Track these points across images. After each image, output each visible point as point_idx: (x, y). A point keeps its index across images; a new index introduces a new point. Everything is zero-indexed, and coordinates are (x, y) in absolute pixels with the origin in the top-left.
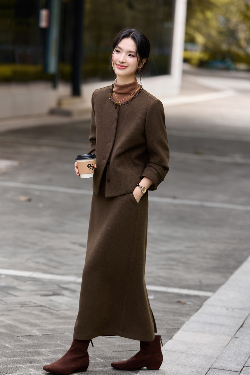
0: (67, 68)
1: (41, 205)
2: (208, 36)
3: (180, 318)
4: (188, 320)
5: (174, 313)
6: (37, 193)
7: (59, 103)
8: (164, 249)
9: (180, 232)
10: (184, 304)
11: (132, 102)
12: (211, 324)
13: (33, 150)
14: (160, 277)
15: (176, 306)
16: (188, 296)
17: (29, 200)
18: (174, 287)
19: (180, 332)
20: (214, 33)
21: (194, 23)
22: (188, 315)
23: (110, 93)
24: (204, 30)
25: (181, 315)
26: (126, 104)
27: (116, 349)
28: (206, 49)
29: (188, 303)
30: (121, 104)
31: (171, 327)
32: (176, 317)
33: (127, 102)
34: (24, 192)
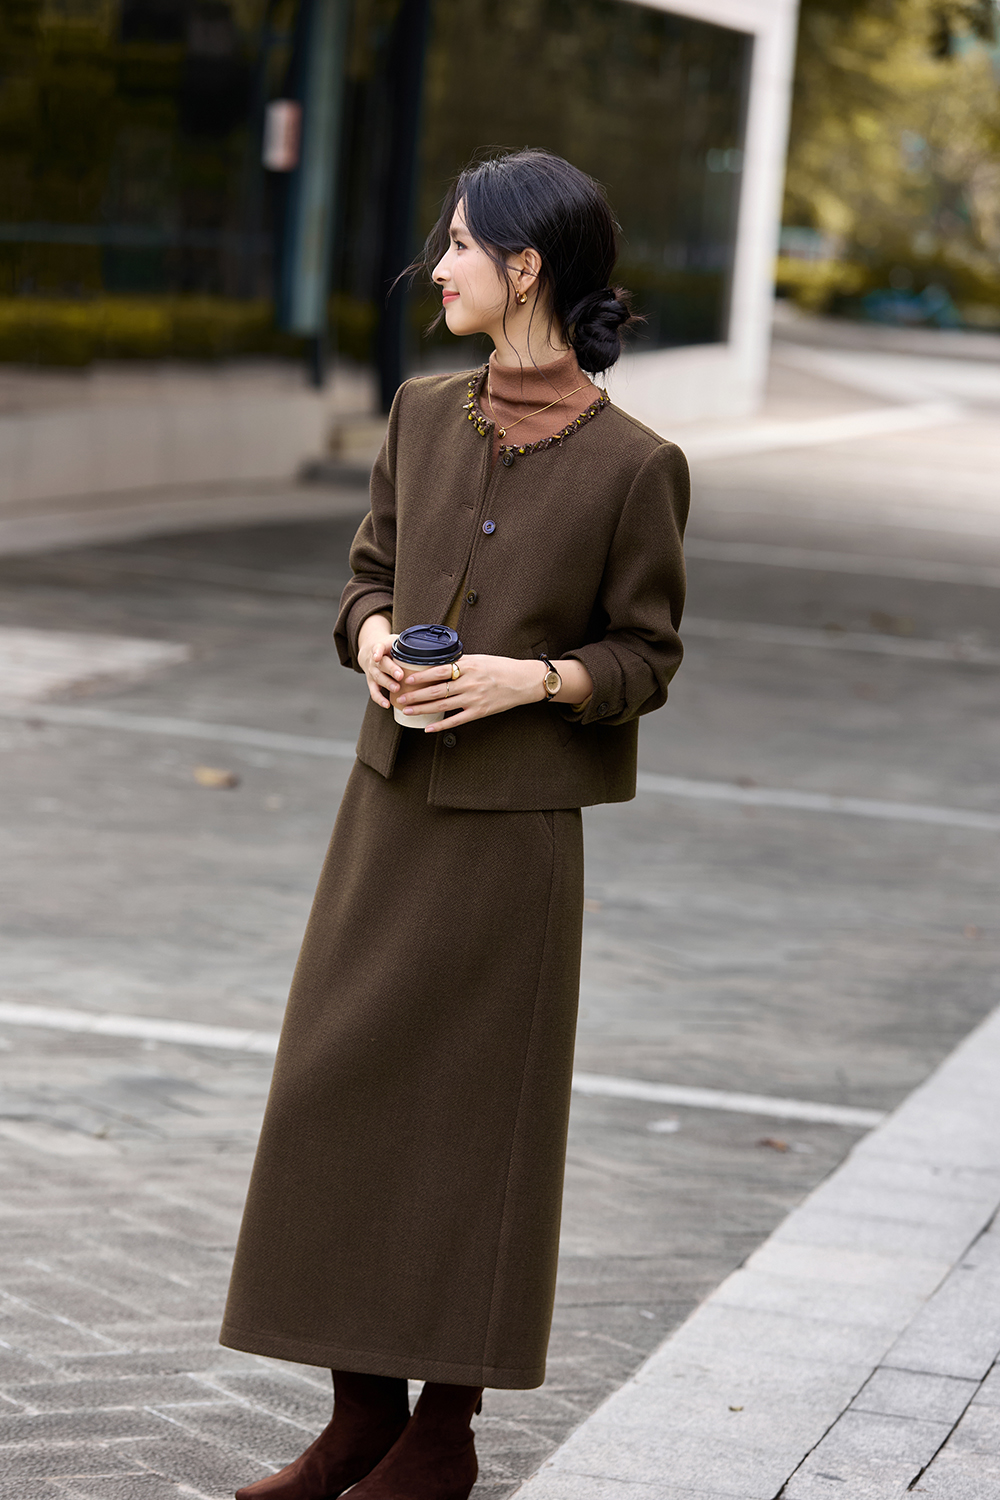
0: (360, 315)
1: (274, 801)
2: (864, 205)
3: (773, 1199)
4: (798, 1206)
5: (751, 1181)
6: (261, 760)
7: (336, 442)
8: (710, 959)
10: (783, 1149)
12: (880, 1220)
13: (247, 607)
15: (757, 1158)
16: (797, 1125)
17: (232, 783)
18: (749, 1090)
19: (770, 1245)
20: (885, 192)
21: (814, 155)
22: (800, 1188)
24: (850, 180)
25: (776, 1186)
26: (549, 447)
28: (854, 250)
29: (801, 1147)
30: (526, 449)
31: (741, 1229)
32: (757, 1196)
33: (553, 439)
34: (213, 754)
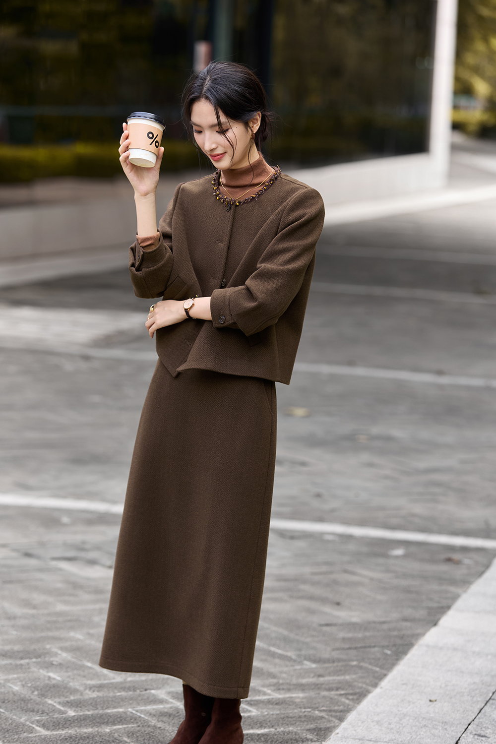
3: (452, 589)
4: (465, 592)
5: (441, 579)
8: (423, 464)
9: (448, 435)
10: (457, 563)
11: (262, 197)
14: (414, 515)
15: (444, 568)
16: (464, 549)
18: (440, 532)
19: (451, 613)
23: (214, 184)
26: (250, 202)
27: (338, 645)
28: (492, 105)
29: (466, 561)
30: (239, 202)
31: (436, 605)
32: (444, 587)
33: (252, 197)
